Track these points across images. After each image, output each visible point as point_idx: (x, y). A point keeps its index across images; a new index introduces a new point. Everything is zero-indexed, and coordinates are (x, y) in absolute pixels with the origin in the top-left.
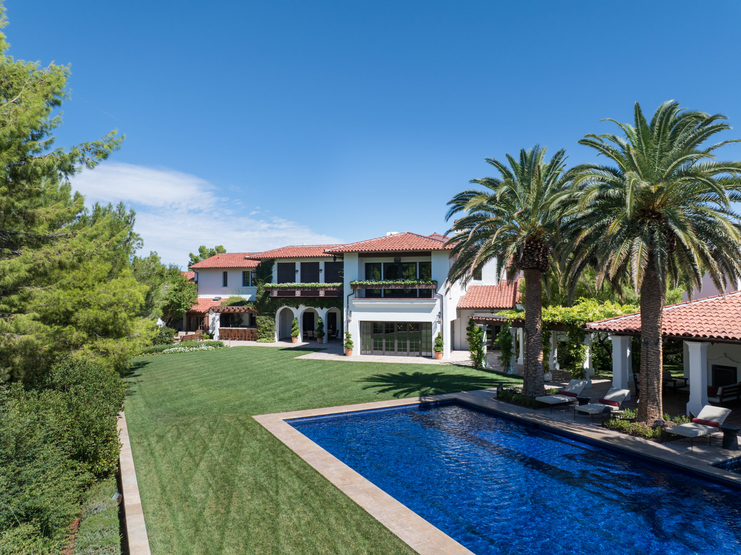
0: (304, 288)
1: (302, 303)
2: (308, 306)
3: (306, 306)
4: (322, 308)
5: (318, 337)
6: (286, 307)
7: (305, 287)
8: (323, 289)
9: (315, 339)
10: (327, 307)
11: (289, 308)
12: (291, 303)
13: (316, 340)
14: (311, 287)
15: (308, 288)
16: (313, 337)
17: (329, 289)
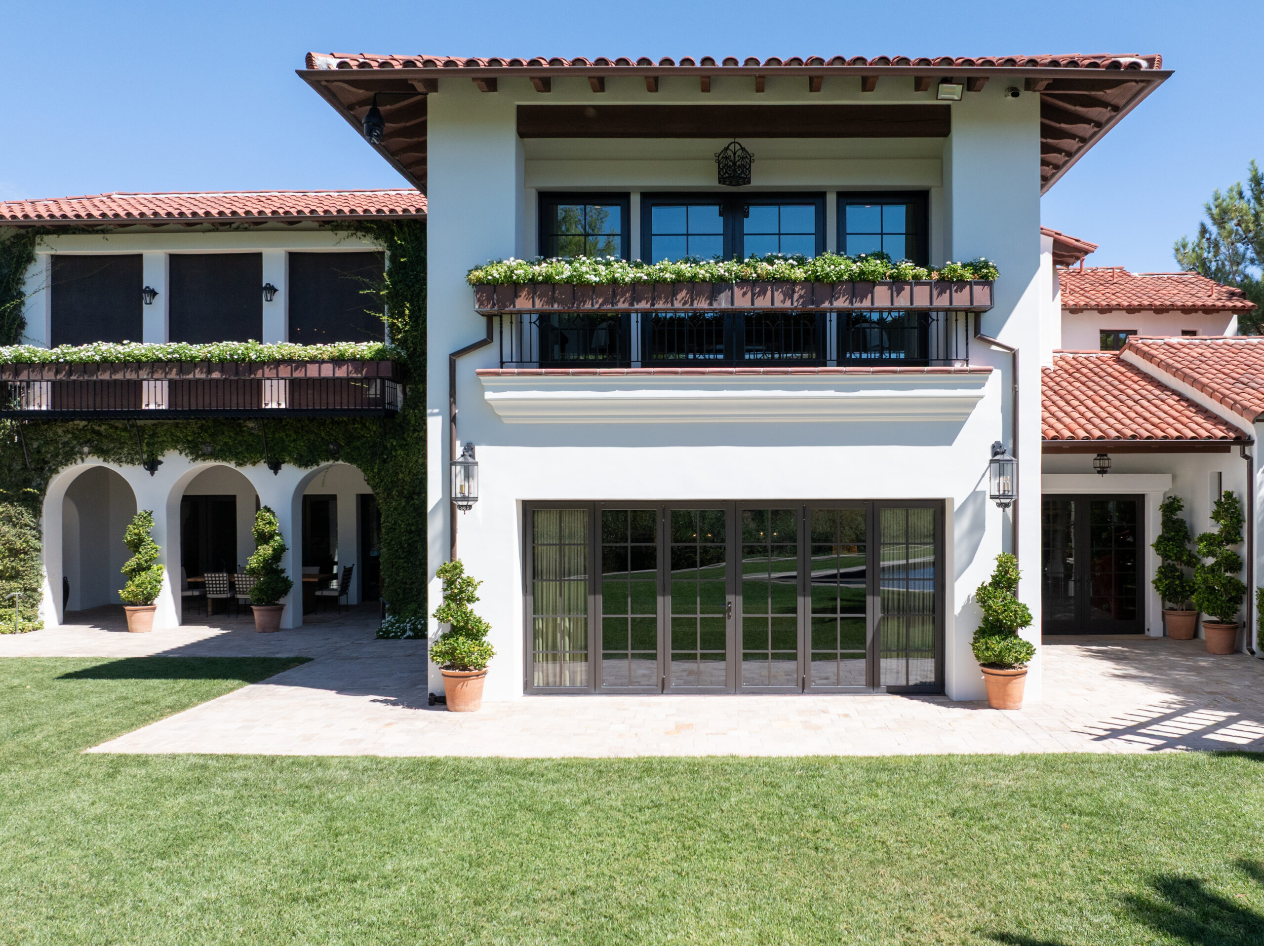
0: (184, 364)
1: (174, 443)
2: (205, 457)
3: (197, 453)
4: (275, 467)
5: (259, 602)
6: (93, 462)
7: (192, 363)
8: (285, 371)
9: (245, 610)
10: (302, 462)
11: (112, 466)
12: (122, 444)
13: (251, 612)
14: (222, 361)
15: (207, 363)
16: (233, 599)
17: (312, 371)
